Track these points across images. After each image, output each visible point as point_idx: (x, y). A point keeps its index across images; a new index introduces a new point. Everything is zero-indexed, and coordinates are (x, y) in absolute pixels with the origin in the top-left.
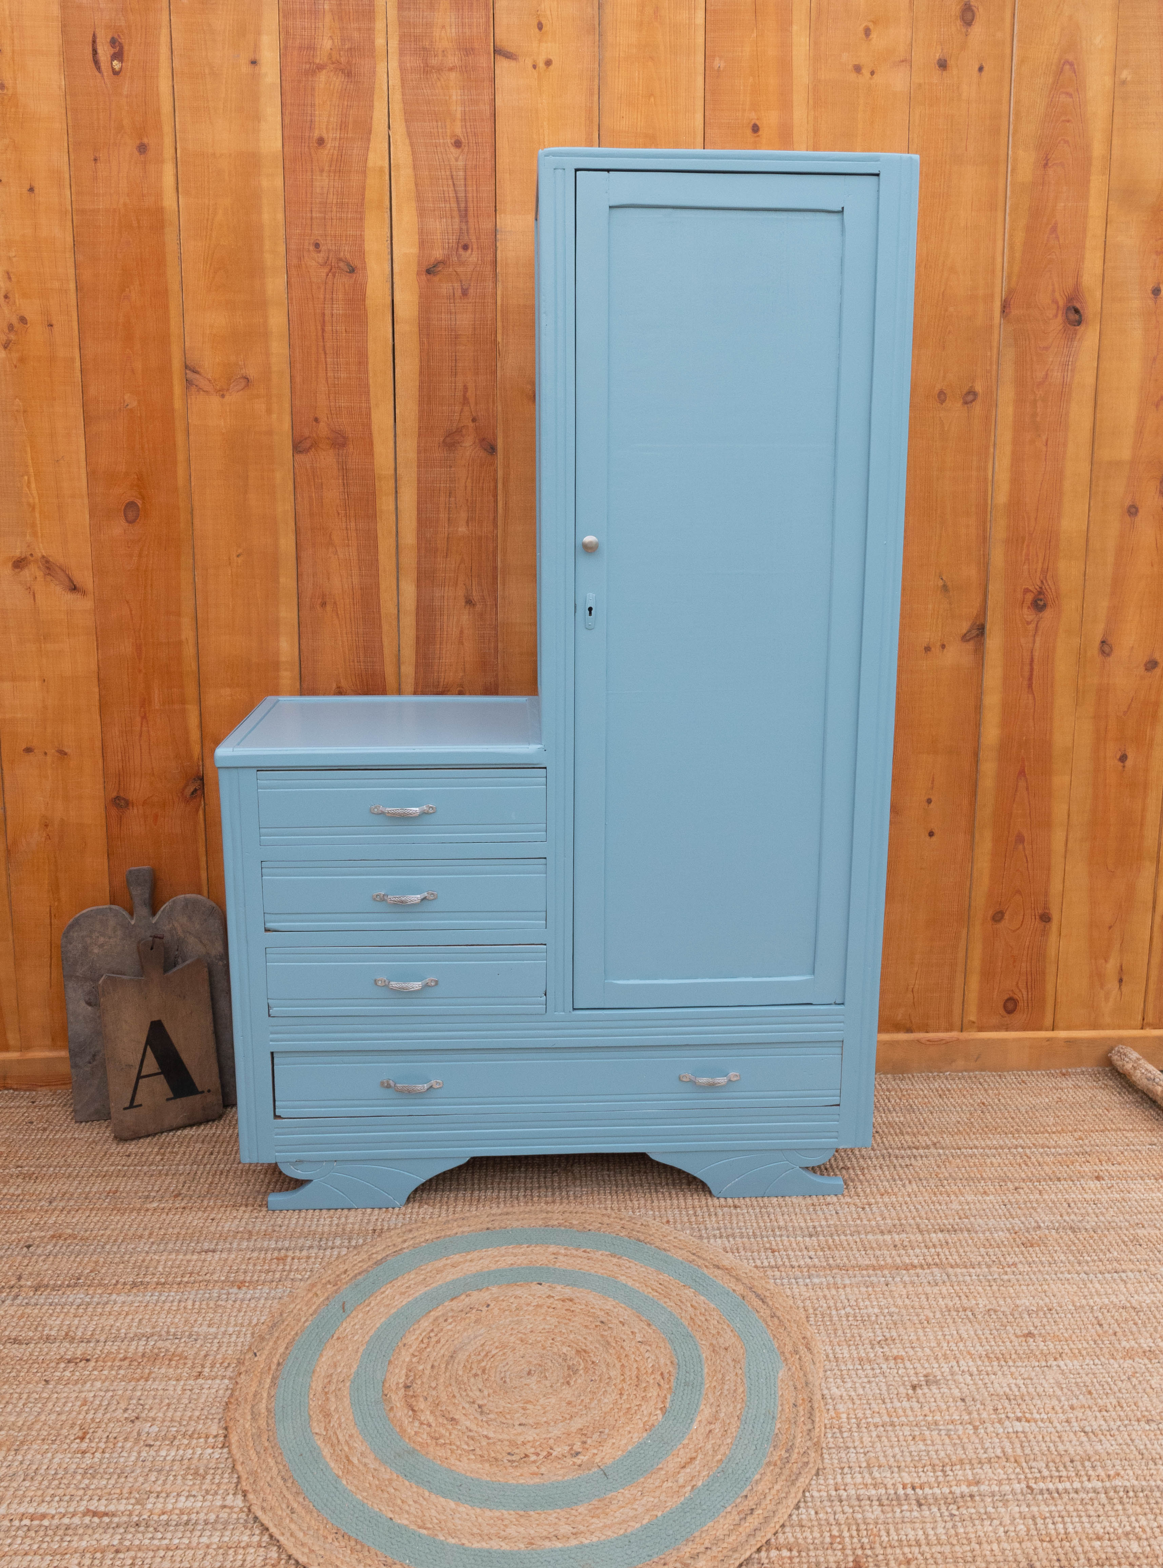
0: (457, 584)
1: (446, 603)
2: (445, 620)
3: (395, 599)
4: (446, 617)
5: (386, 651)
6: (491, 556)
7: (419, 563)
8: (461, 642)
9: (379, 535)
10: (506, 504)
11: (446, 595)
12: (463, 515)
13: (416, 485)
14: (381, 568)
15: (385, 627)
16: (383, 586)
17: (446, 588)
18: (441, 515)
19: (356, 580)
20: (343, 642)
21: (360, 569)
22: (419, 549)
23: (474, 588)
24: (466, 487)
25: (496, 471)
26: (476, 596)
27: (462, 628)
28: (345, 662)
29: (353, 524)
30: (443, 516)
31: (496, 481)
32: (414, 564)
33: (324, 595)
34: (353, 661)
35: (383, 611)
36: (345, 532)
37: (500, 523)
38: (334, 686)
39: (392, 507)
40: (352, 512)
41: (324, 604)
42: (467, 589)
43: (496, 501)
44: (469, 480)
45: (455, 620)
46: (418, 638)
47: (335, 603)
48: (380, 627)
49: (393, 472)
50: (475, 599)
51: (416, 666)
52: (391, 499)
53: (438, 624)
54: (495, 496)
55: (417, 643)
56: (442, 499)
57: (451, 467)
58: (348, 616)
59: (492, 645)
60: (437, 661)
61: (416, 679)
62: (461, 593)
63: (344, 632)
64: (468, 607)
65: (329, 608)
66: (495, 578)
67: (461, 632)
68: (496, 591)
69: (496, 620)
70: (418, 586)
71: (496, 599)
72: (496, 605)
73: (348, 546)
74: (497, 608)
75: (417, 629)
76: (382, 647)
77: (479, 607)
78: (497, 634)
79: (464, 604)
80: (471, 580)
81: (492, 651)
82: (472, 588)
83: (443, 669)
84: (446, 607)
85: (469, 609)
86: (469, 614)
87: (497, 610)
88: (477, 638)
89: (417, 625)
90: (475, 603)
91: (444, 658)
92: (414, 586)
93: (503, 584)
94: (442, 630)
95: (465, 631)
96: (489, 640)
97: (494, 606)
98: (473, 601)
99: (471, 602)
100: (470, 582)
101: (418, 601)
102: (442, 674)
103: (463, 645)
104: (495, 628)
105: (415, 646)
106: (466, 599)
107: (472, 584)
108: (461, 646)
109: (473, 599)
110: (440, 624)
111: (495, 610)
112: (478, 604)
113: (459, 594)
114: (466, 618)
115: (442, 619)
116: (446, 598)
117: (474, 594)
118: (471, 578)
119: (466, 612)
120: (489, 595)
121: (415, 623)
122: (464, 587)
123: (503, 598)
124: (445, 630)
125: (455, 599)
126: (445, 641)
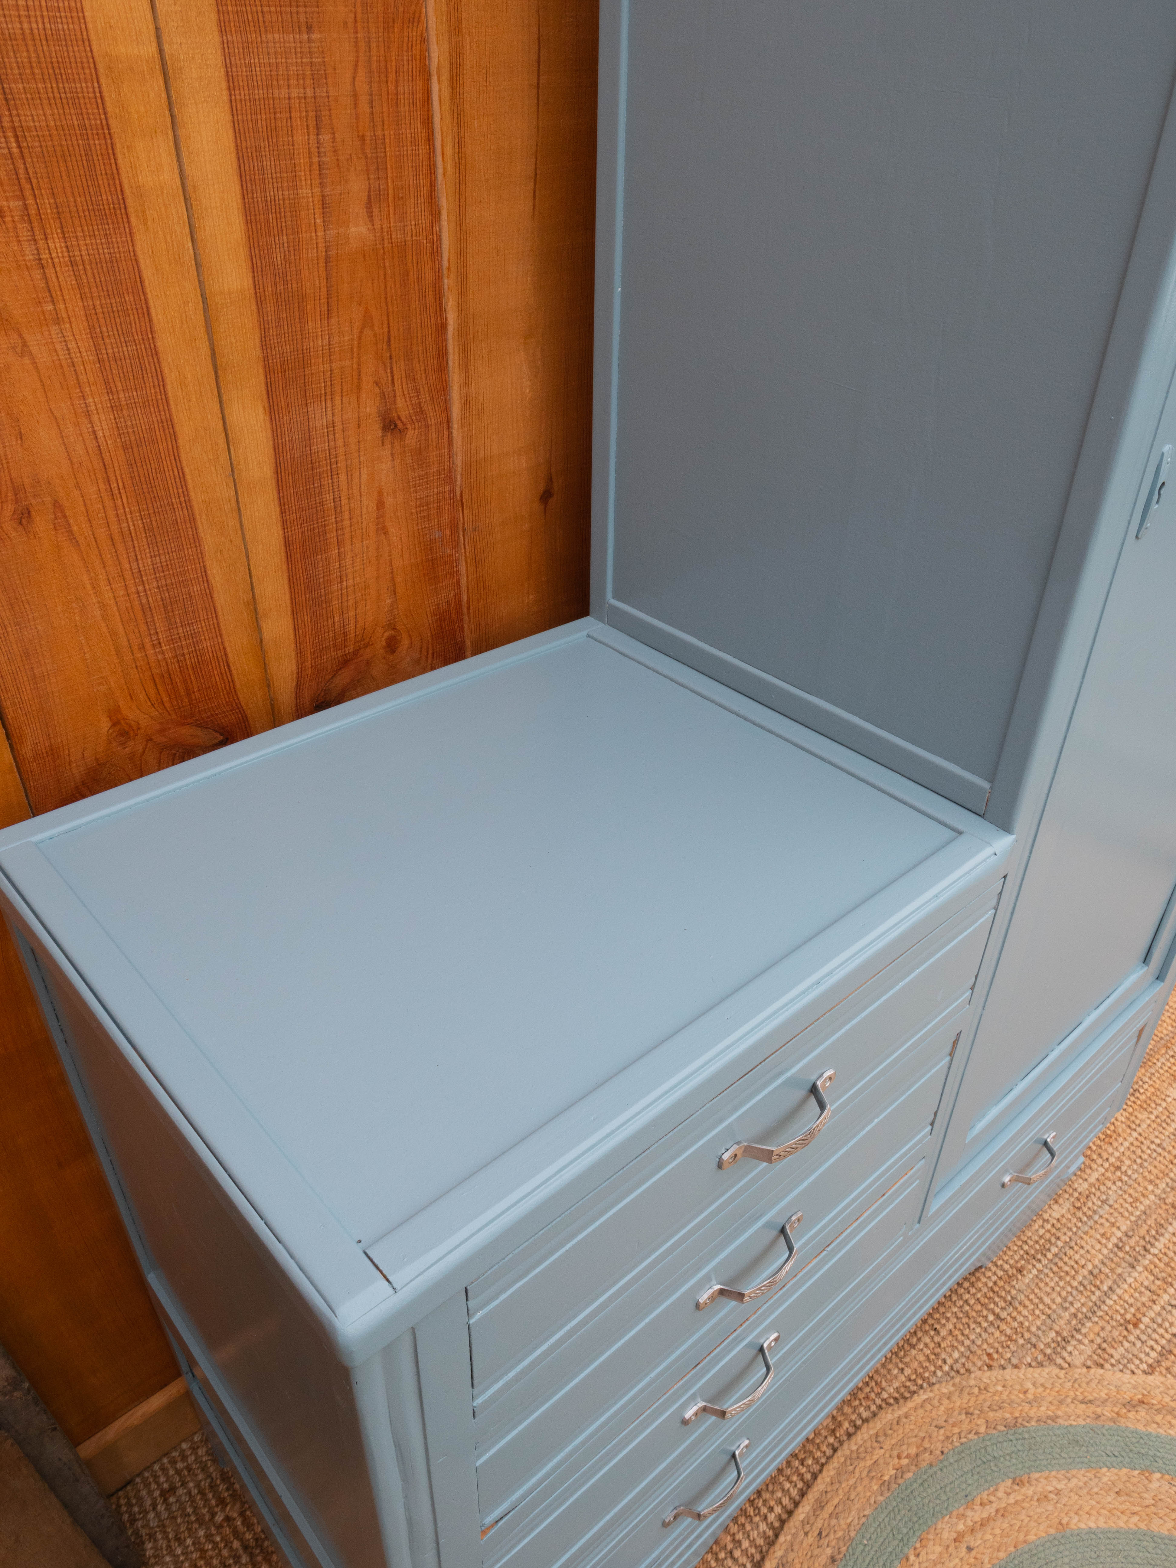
0: (359, 388)
1: (340, 442)
2: (344, 485)
3: (224, 457)
4: (343, 477)
5: (222, 599)
6: (430, 298)
7: (265, 345)
8: (382, 530)
9: (148, 274)
10: (460, 144)
11: (337, 419)
12: (357, 186)
13: (226, 98)
14: (171, 377)
15: (209, 539)
16: (185, 430)
17: (338, 402)
18: (305, 192)
19: (103, 423)
20: (103, 606)
21: (109, 391)
22: (260, 302)
23: (398, 388)
24: (355, 95)
25: (424, 40)
26: (403, 408)
27: (380, 493)
28: (118, 653)
29: (57, 244)
30: (308, 193)
31: (425, 72)
32: (255, 351)
33: (18, 490)
34: (142, 647)
35: (197, 498)
36: (37, 274)
37: (445, 202)
38: (105, 725)
39: (169, 176)
40: (47, 202)
41: (24, 517)
42: (383, 395)
43: (430, 139)
44: (362, 73)
45: (364, 477)
46: (288, 544)
47: (57, 505)
48: (197, 541)
49: (153, 48)
50: (403, 414)
51: (294, 613)
52: (164, 146)
53: (329, 497)
54: (428, 122)
56: (299, 138)
57: (309, 29)
58: (102, 533)
59: (447, 517)
60: (335, 587)
61: (298, 642)
62: (370, 407)
63: (102, 577)
64: (389, 438)
65: (42, 524)
66: (442, 354)
67: (380, 505)
68: (444, 387)
69: (451, 458)
70: (273, 410)
71: (447, 410)
72: (449, 421)
73: (58, 321)
74: (449, 428)
75: (284, 523)
76: (209, 593)
77: (412, 436)
78: (453, 491)
79: (379, 434)
80: (391, 368)
81: (448, 532)
82: (394, 391)
83: (351, 602)
84: (341, 450)
85: (392, 443)
86: (392, 454)
87: (450, 434)
88: (413, 511)
89: (282, 512)
90: (404, 424)
91: (350, 576)
92: (261, 411)
93: (465, 367)
94: (338, 510)
95: (389, 501)
96: (439, 508)
97: (445, 425)
98: (398, 422)
99: (396, 425)
100: (389, 375)
101: (277, 449)
102: (351, 614)
103: (385, 533)
104: (449, 477)
105: (285, 567)
106: (384, 419)
107: (393, 380)
108: (383, 537)
109: (399, 418)
110: (332, 497)
111: (446, 433)
112: (409, 427)
113: (368, 409)
114: (386, 466)
115: (336, 484)
116: (339, 427)
117: (400, 403)
118: (391, 363)
119: (387, 452)
120: (432, 400)
121: (278, 509)
122: (377, 390)
123: (466, 402)
124: (345, 508)
125: (359, 425)
126: (347, 536)
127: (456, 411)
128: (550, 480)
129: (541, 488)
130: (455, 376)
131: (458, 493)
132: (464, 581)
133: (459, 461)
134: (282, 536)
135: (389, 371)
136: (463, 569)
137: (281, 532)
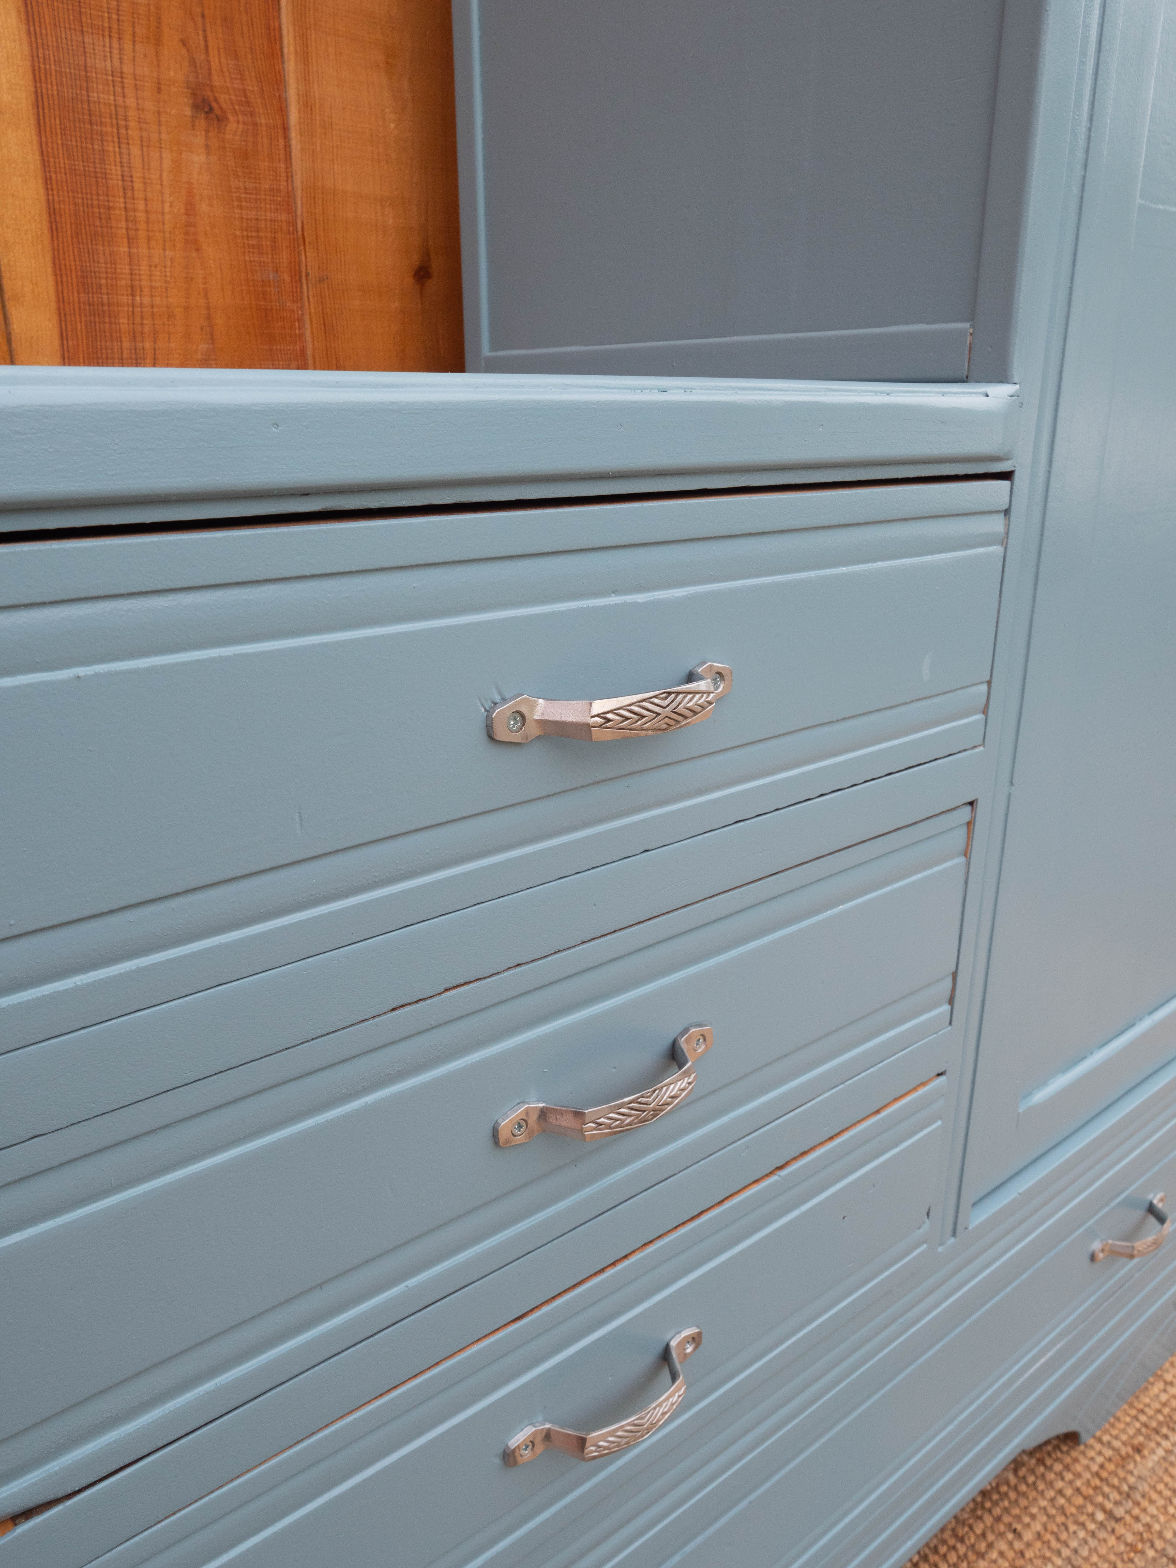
0: (159, 38)
1: (131, 101)
2: (137, 162)
4: (136, 151)
8: (192, 243)
11: (127, 70)
17: (127, 45)
23: (214, 60)
26: (222, 89)
27: (190, 193)
42: (193, 62)
45: (167, 163)
46: (53, 213)
50: (223, 98)
53: (115, 171)
55: (54, 229)
59: (284, 258)
60: (124, 299)
62: (176, 71)
64: (202, 123)
66: (274, 37)
67: (190, 208)
68: (278, 82)
69: (289, 177)
71: (282, 110)
72: (285, 129)
74: (287, 138)
75: (47, 181)
77: (234, 128)
78: (294, 224)
79: (188, 112)
80: (204, 31)
81: (286, 276)
82: (209, 61)
83: (147, 329)
84: (132, 114)
85: (207, 131)
86: (207, 146)
87: (288, 147)
88: (238, 233)
89: (45, 164)
90: (224, 112)
91: (146, 291)
92: (14, 14)
93: (304, 57)
94: (129, 193)
95: (204, 208)
96: (274, 240)
97: (280, 131)
98: (214, 105)
99: (211, 109)
100: (201, 38)
101: (38, 76)
102: (148, 345)
103: (197, 250)
104: (288, 203)
105: (47, 241)
106: (194, 94)
107: (207, 47)
108: (194, 254)
109: (216, 100)
110: (119, 173)
111: (281, 142)
112: (230, 116)
113: (172, 73)
114: (198, 158)
115: (125, 156)
116: (129, 81)
117: (217, 81)
118: (204, 24)
119: (199, 140)
120: (262, 91)
121: (37, 157)
122: (184, 51)
123: (307, 105)
124: (139, 194)
125: (159, 91)
126: (142, 234)
127: (294, 116)
128: (426, 255)
129: (416, 260)
130: (291, 66)
131: (299, 225)
132: (309, 352)
133: (298, 183)
134: (43, 198)
135: (201, 33)
136: (308, 336)
137: (42, 191)
